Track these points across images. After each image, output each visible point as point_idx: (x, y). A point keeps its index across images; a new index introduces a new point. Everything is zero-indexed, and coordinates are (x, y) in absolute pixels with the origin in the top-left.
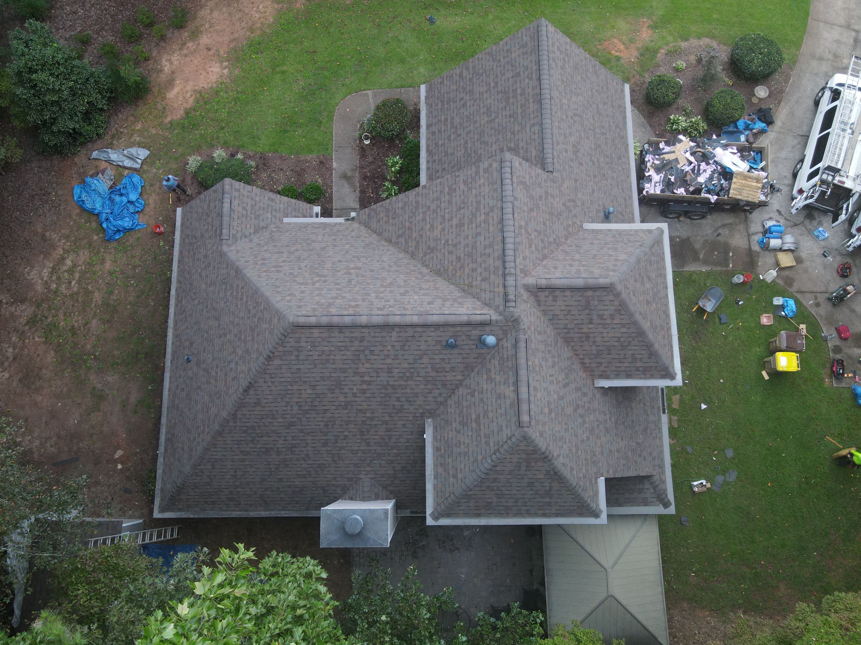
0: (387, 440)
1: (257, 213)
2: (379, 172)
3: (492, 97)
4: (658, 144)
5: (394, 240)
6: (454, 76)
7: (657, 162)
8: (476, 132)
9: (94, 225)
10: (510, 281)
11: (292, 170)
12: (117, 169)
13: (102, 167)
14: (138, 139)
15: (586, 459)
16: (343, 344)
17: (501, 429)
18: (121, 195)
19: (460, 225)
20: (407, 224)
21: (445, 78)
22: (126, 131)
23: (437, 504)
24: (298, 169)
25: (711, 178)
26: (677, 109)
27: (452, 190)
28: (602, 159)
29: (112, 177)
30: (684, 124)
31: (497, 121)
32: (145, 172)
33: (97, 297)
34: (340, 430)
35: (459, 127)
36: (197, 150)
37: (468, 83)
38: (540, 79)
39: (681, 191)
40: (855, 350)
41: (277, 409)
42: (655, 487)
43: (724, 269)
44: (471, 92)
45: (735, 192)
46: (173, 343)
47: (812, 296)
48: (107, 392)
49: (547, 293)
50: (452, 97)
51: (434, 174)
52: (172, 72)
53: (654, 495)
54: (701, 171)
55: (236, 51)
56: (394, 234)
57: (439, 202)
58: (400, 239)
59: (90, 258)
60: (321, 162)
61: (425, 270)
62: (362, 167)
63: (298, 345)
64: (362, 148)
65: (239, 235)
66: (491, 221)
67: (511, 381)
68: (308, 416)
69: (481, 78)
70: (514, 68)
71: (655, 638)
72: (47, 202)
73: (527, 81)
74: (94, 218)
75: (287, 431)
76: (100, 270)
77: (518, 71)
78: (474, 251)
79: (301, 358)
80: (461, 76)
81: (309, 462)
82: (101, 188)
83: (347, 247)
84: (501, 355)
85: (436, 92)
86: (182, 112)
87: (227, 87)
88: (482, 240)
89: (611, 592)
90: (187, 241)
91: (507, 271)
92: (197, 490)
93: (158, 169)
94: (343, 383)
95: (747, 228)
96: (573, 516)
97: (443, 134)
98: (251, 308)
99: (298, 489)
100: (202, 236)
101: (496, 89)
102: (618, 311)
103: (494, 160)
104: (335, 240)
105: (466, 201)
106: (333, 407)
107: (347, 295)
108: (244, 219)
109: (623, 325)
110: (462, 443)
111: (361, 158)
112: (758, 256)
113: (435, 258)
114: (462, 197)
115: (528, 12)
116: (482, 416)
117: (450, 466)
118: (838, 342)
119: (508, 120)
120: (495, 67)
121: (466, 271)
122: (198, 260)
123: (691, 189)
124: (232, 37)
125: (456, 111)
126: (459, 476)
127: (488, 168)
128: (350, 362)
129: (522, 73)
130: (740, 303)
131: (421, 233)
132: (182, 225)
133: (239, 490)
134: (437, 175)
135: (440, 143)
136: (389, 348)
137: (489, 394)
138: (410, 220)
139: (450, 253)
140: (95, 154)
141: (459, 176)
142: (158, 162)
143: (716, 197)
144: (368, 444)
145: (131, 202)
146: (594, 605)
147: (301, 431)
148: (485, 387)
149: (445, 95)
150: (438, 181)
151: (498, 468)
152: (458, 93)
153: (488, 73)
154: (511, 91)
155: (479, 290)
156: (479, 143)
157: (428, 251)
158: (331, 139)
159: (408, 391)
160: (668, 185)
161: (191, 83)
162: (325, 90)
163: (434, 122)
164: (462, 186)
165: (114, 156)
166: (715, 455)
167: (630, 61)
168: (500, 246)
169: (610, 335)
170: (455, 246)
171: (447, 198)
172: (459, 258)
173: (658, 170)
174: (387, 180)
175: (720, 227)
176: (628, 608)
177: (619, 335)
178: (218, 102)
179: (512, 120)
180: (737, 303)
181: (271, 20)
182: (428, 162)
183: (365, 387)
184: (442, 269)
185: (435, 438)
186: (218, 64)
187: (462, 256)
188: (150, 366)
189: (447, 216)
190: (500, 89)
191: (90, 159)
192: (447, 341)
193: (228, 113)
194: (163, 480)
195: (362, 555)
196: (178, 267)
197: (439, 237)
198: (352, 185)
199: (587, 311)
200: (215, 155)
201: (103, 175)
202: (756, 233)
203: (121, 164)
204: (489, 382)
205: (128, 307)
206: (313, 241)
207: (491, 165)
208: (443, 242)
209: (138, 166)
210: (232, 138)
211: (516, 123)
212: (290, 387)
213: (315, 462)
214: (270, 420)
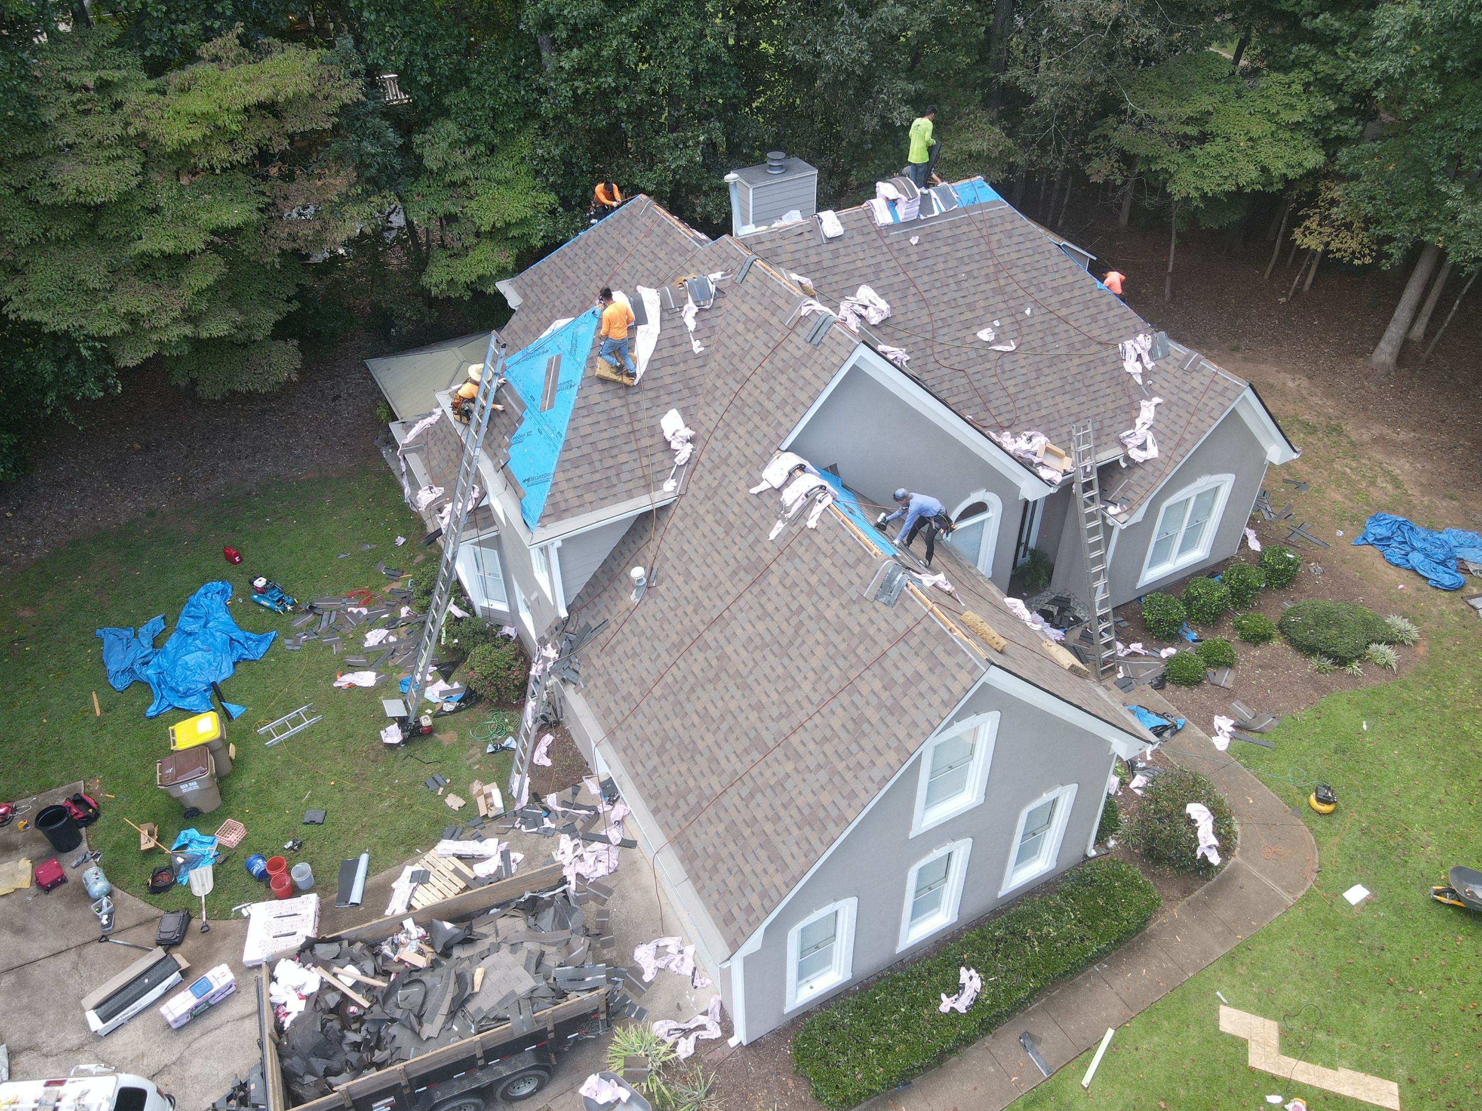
130: (290, 844)
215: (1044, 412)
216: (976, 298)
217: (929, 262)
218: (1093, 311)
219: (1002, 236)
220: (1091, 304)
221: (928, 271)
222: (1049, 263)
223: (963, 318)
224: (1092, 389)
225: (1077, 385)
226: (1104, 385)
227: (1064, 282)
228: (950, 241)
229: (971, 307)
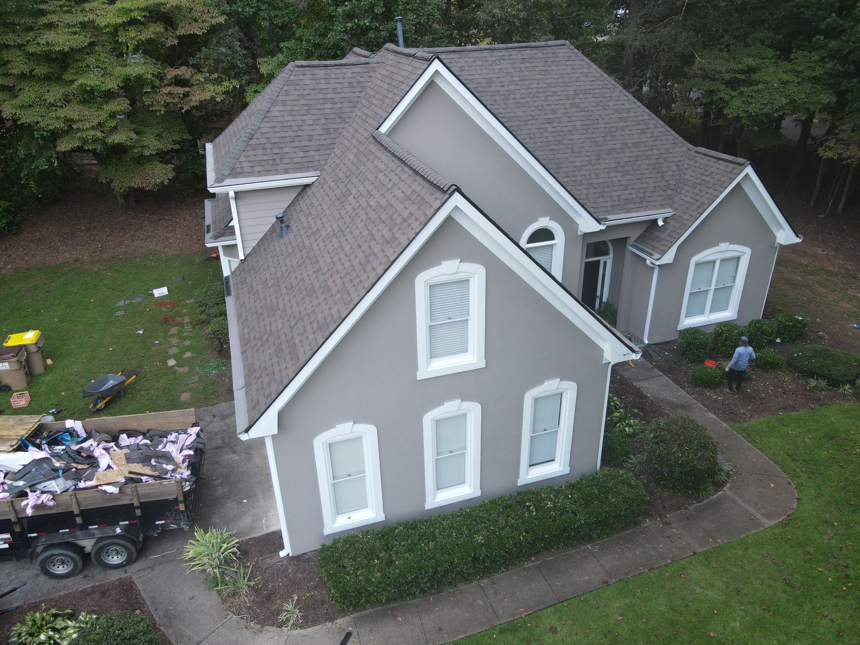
215: (600, 180)
216: (558, 107)
217: (527, 82)
218: (643, 126)
219: (580, 75)
220: (642, 123)
221: (525, 87)
222: (613, 95)
223: (547, 117)
224: (638, 172)
225: (627, 168)
226: (648, 172)
227: (623, 107)
228: (543, 73)
229: (554, 112)
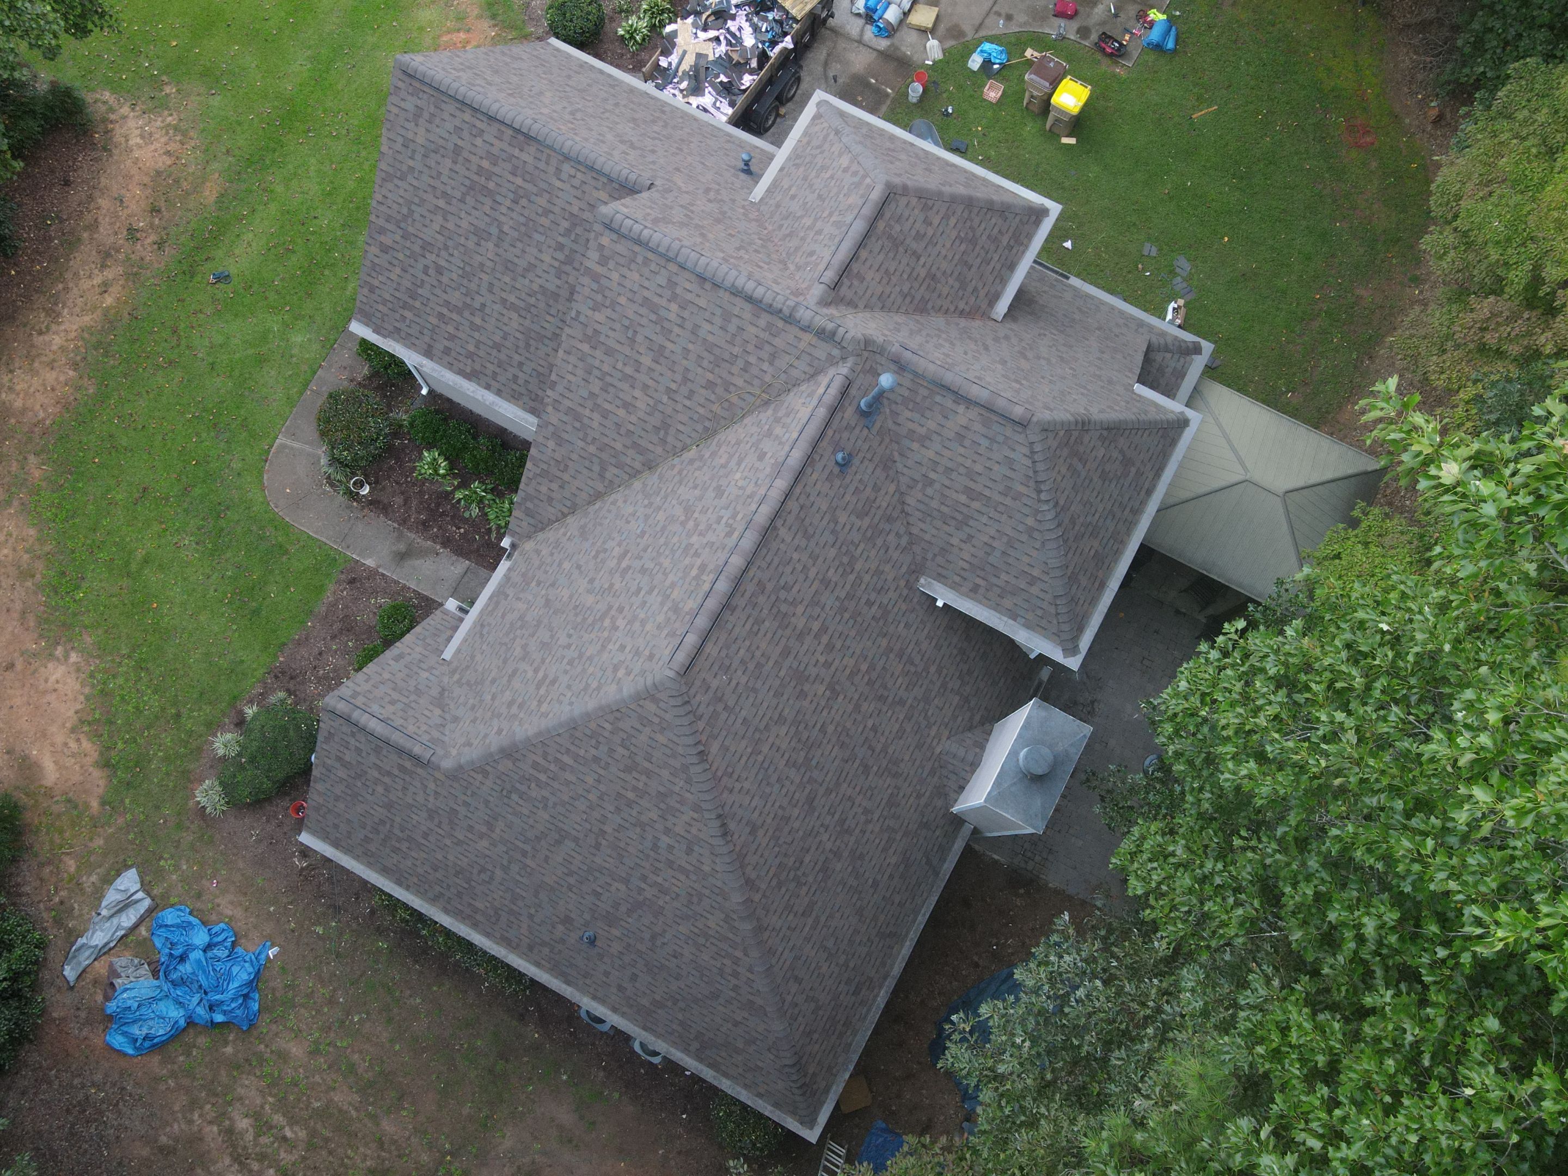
0: (913, 669)
1: (412, 689)
2: (430, 498)
3: (463, 215)
4: (657, 66)
5: (600, 488)
6: (376, 261)
7: (684, 85)
8: (498, 275)
9: (203, 1041)
10: (804, 315)
11: (334, 637)
12: (126, 945)
13: (104, 972)
14: (94, 878)
15: (1102, 387)
16: (751, 620)
17: (1009, 462)
18: (183, 958)
19: (659, 354)
20: (592, 449)
21: (369, 279)
22: (63, 893)
23: (1056, 636)
24: (337, 626)
25: (756, 29)
26: (612, 19)
27: (593, 339)
28: (656, 128)
29: (136, 961)
30: (643, 24)
31: (506, 229)
32: (165, 896)
33: (344, 1098)
34: (860, 730)
35: (468, 300)
36: (189, 780)
37: (408, 244)
38: (492, 119)
39: (748, 80)
40: (1096, 10)
41: (777, 804)
42: (1166, 349)
43: (888, 102)
44: (427, 246)
45: (798, 8)
46: (537, 964)
47: (992, 17)
48: (527, 1160)
49: (846, 282)
50: (409, 285)
51: (515, 387)
52: (8, 753)
53: (1176, 356)
54: (738, 34)
55: (47, 621)
56: (590, 482)
57: (596, 372)
58: (608, 475)
59: (261, 1077)
60: (352, 581)
61: (692, 453)
62: (404, 522)
63: (710, 694)
64: (371, 503)
65: (435, 734)
66: (689, 296)
67: (949, 403)
68: (814, 763)
69: (416, 216)
70: (442, 150)
71: (1366, 473)
72: (101, 1113)
73: (479, 141)
74: (189, 1038)
75: (816, 814)
76: (295, 1069)
77: (450, 146)
78: (717, 351)
79: (731, 703)
80: (385, 249)
81: (876, 816)
82: (143, 991)
83: (567, 565)
84: (899, 400)
85: (380, 307)
86: (96, 773)
87: (106, 671)
88: (707, 326)
89: (1281, 492)
90: (372, 847)
91: (786, 311)
92: (816, 1036)
93: (177, 867)
94: (802, 668)
95: (848, 38)
96: (1170, 455)
97: (460, 335)
98: (593, 751)
99: (903, 866)
100: (389, 806)
101: (454, 201)
102: (926, 208)
103: (596, 239)
104: (539, 584)
105: (627, 323)
106: (825, 713)
107: (671, 578)
108: (411, 712)
109: (946, 217)
110: (990, 541)
111: (386, 515)
112: (897, 48)
113: (681, 427)
114: (617, 326)
115: (309, 131)
116: (972, 485)
117: (1013, 581)
118: (1074, 25)
119: (518, 208)
120: (415, 183)
121: (740, 382)
122: (425, 836)
123: (754, 64)
124: (16, 615)
125: (438, 291)
126: (1036, 573)
127: (602, 256)
128: (780, 632)
129: (460, 143)
130: (950, 111)
131: (623, 431)
132: (336, 844)
133: (852, 965)
134: (520, 382)
135: (471, 348)
136: (796, 556)
137: (946, 453)
138: (589, 439)
139: (691, 395)
140: (70, 973)
141: (578, 313)
142: (162, 863)
143: (788, 38)
144: (902, 702)
145: (208, 947)
146: (1285, 527)
147: (828, 792)
148: (930, 454)
149: (397, 294)
150: (561, 352)
151: (1062, 502)
152: (411, 270)
153: (416, 200)
154: (475, 178)
155: (783, 376)
156: (520, 279)
157: (662, 432)
158: (321, 545)
159: (867, 578)
160: (727, 90)
161: (53, 729)
162: (228, 509)
163: (427, 339)
164: (599, 316)
165: (98, 937)
166: (1144, 270)
167: (493, 38)
168: (738, 301)
169: (948, 245)
170: (686, 380)
171: (598, 353)
172: (710, 385)
173: (696, 90)
174: (453, 492)
175: (825, 71)
176: (1312, 482)
177: (954, 234)
178: (123, 699)
179: (524, 202)
180: (948, 115)
181: (32, 532)
182: (488, 387)
183: (825, 639)
184: (707, 424)
185: (954, 587)
186: (50, 665)
187: (710, 376)
188: (526, 1059)
189: (629, 370)
190: (458, 195)
191: (72, 988)
192: (837, 463)
193: (155, 692)
194: (760, 1095)
195: (1029, 854)
196: (408, 888)
197: (651, 402)
198: (422, 553)
199: (901, 249)
200: (221, 752)
201: (119, 976)
202: (862, 31)
203: (123, 932)
204: (927, 443)
205: (397, 1047)
206: (521, 618)
207: (601, 247)
208: (665, 399)
209: (147, 903)
210: (208, 709)
211: (533, 198)
212: (760, 758)
213: (881, 807)
214: (787, 829)
